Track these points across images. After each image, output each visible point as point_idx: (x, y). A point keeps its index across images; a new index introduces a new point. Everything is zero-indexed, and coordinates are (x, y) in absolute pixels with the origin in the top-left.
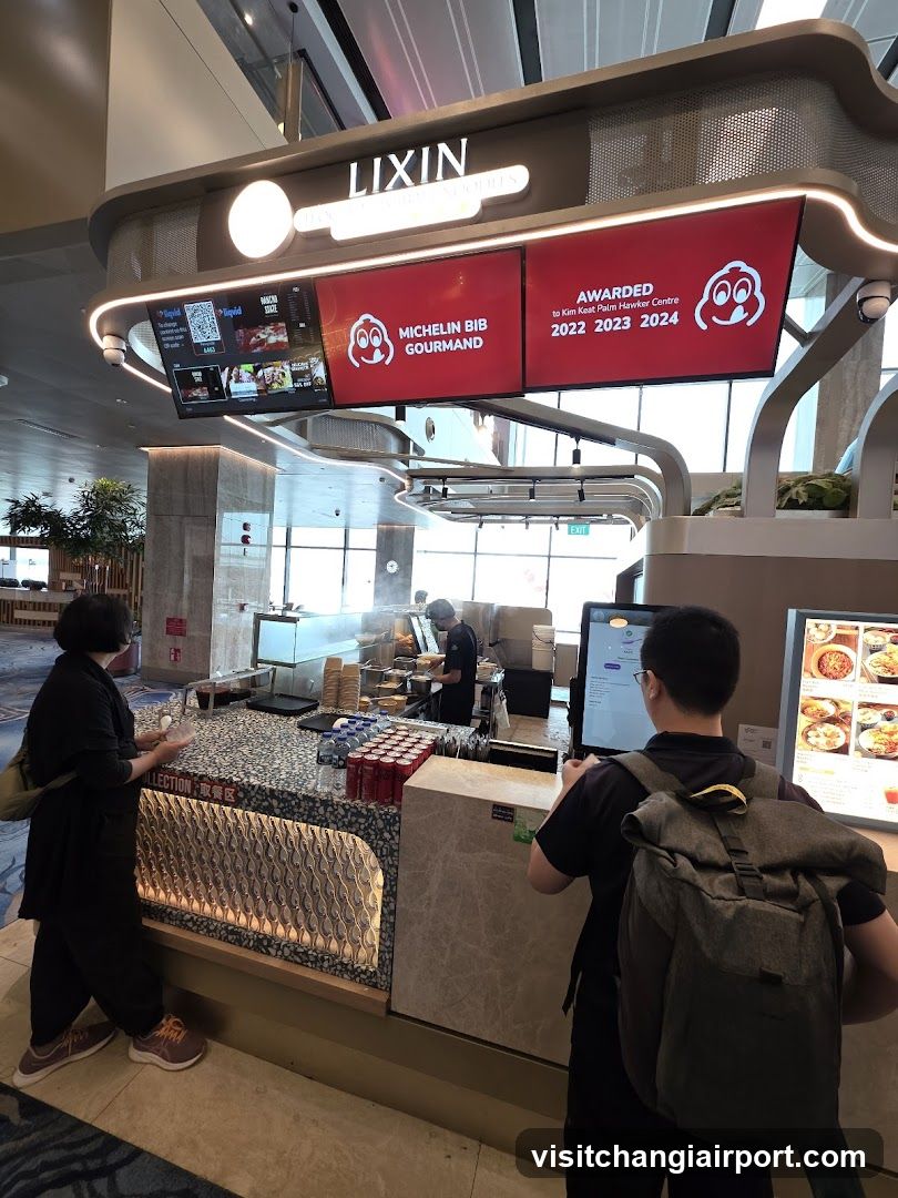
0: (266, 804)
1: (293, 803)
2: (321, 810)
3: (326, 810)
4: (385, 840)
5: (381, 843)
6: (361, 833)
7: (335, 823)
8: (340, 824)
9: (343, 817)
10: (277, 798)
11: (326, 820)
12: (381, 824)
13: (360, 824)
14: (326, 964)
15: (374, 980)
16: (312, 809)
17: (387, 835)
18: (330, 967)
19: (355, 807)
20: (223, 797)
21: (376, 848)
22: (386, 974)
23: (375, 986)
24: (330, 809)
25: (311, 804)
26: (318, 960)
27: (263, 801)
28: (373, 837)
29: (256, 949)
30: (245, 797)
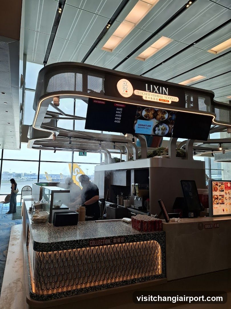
0: (133, 239)
1: (140, 237)
2: (147, 237)
3: (148, 236)
4: (162, 239)
5: (161, 240)
6: (156, 239)
7: (150, 239)
8: (152, 239)
9: (152, 236)
10: (136, 237)
11: (148, 239)
12: (161, 235)
13: (156, 237)
14: (150, 278)
15: (162, 276)
16: (145, 237)
17: (162, 238)
18: (152, 278)
19: (155, 233)
20: (121, 241)
21: (160, 242)
22: (164, 273)
23: (162, 278)
24: (149, 235)
25: (144, 236)
26: (148, 278)
27: (132, 239)
28: (159, 239)
29: (132, 283)
30: (126, 239)
